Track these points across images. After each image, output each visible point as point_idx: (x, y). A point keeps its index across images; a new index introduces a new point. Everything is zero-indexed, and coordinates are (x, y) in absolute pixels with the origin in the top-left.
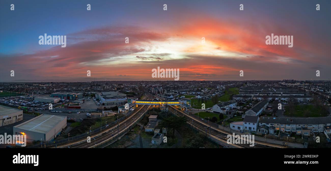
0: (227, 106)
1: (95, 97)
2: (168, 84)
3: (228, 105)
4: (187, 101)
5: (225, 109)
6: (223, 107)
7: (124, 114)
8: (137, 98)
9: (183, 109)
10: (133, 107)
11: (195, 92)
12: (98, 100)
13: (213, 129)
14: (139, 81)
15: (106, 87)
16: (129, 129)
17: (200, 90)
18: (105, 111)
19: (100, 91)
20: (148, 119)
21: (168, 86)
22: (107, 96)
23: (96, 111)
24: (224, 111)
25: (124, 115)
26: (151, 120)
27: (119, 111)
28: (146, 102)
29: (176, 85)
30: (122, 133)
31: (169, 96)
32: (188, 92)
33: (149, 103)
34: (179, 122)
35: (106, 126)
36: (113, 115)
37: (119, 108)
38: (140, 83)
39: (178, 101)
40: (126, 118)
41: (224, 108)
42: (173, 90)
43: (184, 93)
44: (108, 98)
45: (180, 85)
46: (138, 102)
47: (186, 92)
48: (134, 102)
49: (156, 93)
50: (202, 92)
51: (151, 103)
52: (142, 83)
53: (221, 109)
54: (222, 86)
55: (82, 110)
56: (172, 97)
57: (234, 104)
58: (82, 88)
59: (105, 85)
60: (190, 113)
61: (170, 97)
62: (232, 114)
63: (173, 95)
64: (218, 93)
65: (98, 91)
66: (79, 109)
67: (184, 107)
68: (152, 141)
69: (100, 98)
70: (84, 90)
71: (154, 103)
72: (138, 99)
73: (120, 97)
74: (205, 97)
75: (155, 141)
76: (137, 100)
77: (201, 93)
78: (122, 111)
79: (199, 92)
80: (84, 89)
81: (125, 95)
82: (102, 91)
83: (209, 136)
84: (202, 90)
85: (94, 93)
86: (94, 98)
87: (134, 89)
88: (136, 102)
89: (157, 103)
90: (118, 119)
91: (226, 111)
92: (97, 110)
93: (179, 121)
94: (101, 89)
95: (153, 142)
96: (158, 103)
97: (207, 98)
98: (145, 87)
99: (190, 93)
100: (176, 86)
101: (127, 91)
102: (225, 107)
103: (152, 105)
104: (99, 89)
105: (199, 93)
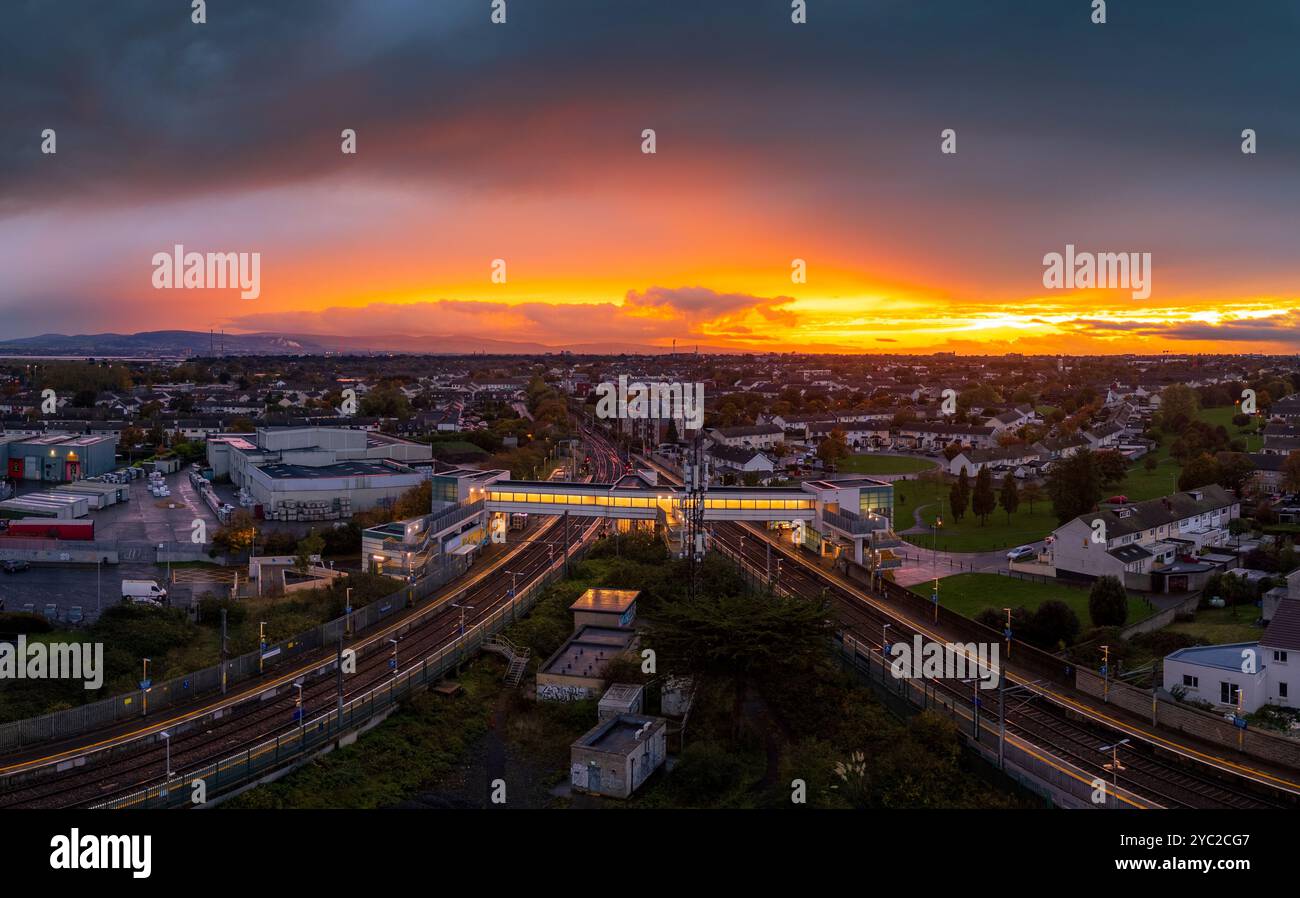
0: (1163, 533)
1: (203, 461)
2: (748, 377)
3: (1166, 527)
4: (862, 491)
5: (1144, 553)
6: (1132, 539)
7: (400, 578)
8: (504, 466)
9: (829, 549)
10: (465, 528)
11: (934, 436)
12: (225, 484)
13: (1027, 693)
14: (539, 359)
15: (293, 398)
16: (425, 681)
17: (975, 420)
18: (268, 560)
19: (243, 426)
20: (566, 613)
21: (746, 388)
22: (289, 459)
23: (206, 558)
24: (1131, 568)
25: (396, 585)
26: (592, 620)
27: (371, 556)
28: (561, 498)
29: (807, 385)
30: (371, 709)
31: (745, 455)
32: (884, 435)
33: (586, 500)
34: (779, 636)
35: (265, 657)
36: (318, 584)
37: (369, 535)
38: (547, 369)
39: (800, 491)
40: (409, 607)
41: (1134, 546)
42: (778, 421)
43: (858, 436)
44: (296, 472)
45: (831, 383)
46: (507, 496)
47: (869, 434)
48: (477, 493)
49: (651, 436)
50: (989, 431)
51: (603, 500)
52: (556, 371)
53: (1116, 553)
54: (1141, 392)
55: (106, 549)
56: (760, 464)
57: (1216, 520)
58: (116, 404)
59: (281, 383)
60: (876, 578)
61: (750, 467)
62: (1191, 587)
63: (775, 452)
64: (1107, 441)
65: (225, 424)
66: (83, 543)
67: (842, 538)
68: (576, 767)
69: (241, 469)
70: (130, 413)
71: (622, 501)
72: (506, 476)
73: (386, 467)
74: (1004, 468)
75: (599, 769)
76: (499, 483)
77: (980, 439)
78: (388, 559)
79: (970, 432)
80: (131, 408)
81: (425, 452)
82: (260, 424)
83: (994, 741)
84: (994, 423)
85: (201, 433)
86: (200, 472)
87: (492, 408)
88: (496, 495)
89: (641, 502)
90: (349, 608)
91: (1147, 565)
92: (212, 555)
93: (774, 629)
94: (254, 414)
95: (580, 775)
96: (653, 503)
97: (1020, 473)
98: (578, 394)
99: (900, 442)
100: (803, 392)
101: (440, 427)
102: (1146, 539)
103: (609, 520)
104: (237, 410)
105: (966, 442)
